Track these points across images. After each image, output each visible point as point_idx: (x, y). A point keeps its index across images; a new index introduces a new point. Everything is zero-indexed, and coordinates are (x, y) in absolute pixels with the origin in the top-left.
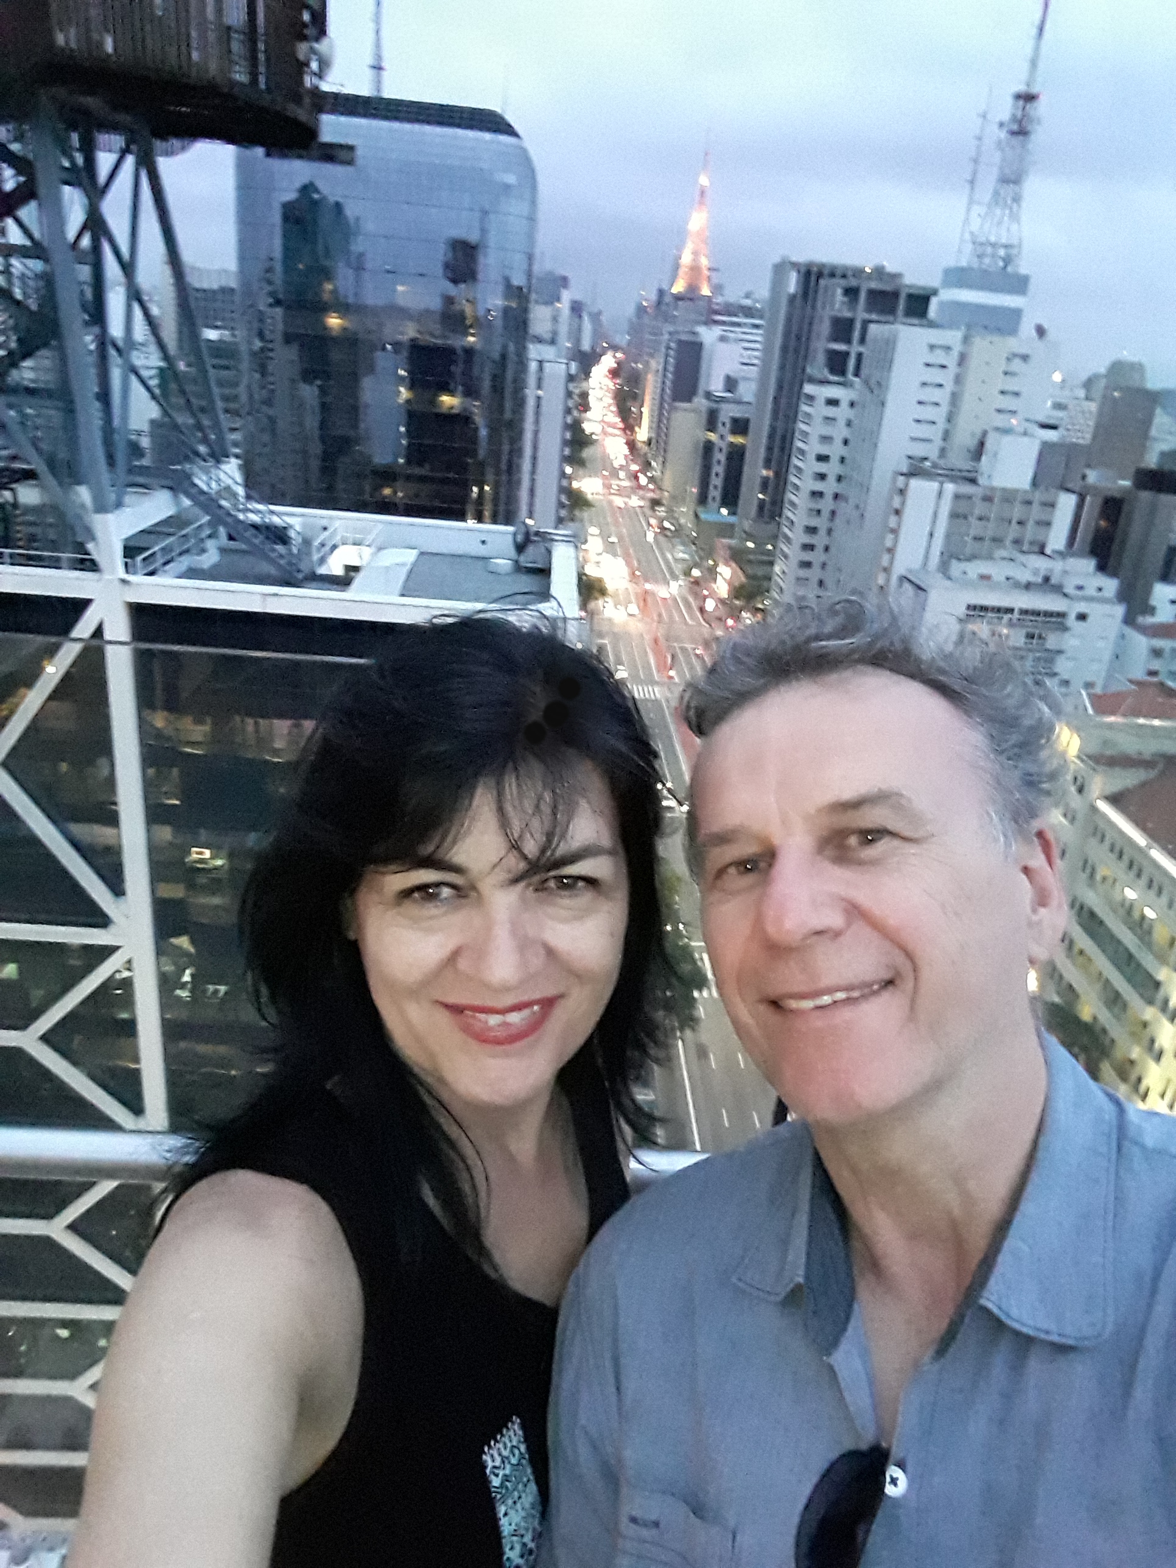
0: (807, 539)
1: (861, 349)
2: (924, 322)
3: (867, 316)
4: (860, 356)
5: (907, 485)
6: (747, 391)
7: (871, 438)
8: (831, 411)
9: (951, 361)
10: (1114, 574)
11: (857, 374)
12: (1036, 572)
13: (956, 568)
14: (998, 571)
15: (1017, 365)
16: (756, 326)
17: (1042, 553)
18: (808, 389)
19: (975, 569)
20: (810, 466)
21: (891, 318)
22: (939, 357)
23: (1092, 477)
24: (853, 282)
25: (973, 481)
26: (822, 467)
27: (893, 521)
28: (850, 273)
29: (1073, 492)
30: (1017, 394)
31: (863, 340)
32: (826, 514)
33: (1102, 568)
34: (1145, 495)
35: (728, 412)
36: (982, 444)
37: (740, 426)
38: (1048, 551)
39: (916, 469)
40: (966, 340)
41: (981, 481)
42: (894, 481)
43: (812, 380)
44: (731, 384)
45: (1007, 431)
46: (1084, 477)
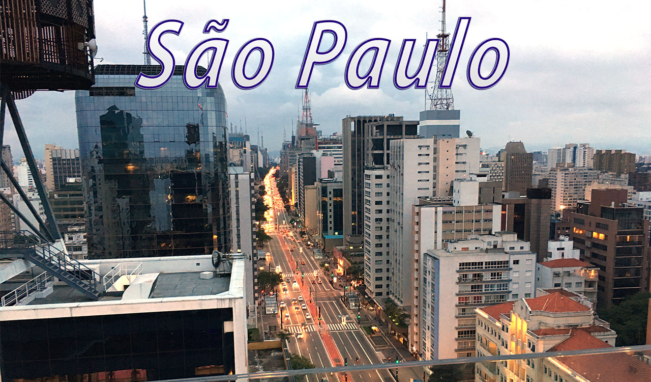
0: (377, 242)
1: (388, 152)
2: (416, 137)
3: (388, 137)
4: (388, 155)
5: (420, 210)
6: (339, 176)
7: (400, 192)
8: (379, 181)
9: (431, 152)
10: (528, 240)
11: (388, 163)
12: (489, 243)
13: (451, 246)
14: (471, 246)
15: (461, 150)
16: (340, 147)
17: (490, 234)
18: (367, 172)
19: (459, 246)
20: (373, 207)
21: (400, 137)
22: (424, 151)
23: (507, 195)
24: (380, 123)
25: (451, 205)
26: (379, 207)
27: (416, 228)
28: (378, 119)
29: (500, 204)
30: (464, 163)
31: (388, 149)
32: (384, 229)
33: (521, 237)
34: (534, 201)
35: (331, 188)
36: (452, 187)
37: (338, 193)
38: (493, 233)
39: (424, 202)
40: (435, 142)
41: (454, 204)
42: (413, 209)
43: (368, 168)
44: (331, 174)
45: (461, 180)
46: (503, 196)
